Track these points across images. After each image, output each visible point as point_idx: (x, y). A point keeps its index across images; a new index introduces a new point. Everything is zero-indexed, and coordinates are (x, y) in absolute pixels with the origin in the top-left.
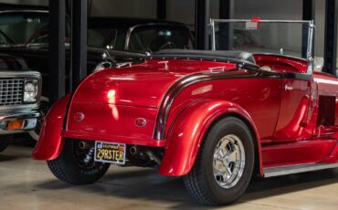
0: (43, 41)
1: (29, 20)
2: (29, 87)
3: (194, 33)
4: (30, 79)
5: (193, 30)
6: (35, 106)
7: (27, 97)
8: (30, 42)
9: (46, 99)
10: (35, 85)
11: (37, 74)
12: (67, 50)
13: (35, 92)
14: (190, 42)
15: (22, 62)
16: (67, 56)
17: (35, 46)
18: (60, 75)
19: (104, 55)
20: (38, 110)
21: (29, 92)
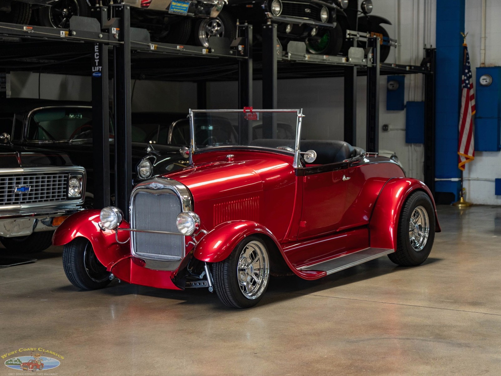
0: (85, 136)
1: (72, 116)
2: (74, 182)
3: (237, 128)
4: (75, 175)
5: (237, 124)
6: (79, 201)
7: (72, 192)
8: (72, 137)
9: (92, 195)
10: (80, 180)
11: (81, 169)
12: (112, 145)
13: (79, 187)
14: (232, 136)
15: (66, 157)
16: (112, 150)
17: (78, 141)
18: (105, 170)
19: (149, 149)
20: (83, 206)
21: (74, 187)
